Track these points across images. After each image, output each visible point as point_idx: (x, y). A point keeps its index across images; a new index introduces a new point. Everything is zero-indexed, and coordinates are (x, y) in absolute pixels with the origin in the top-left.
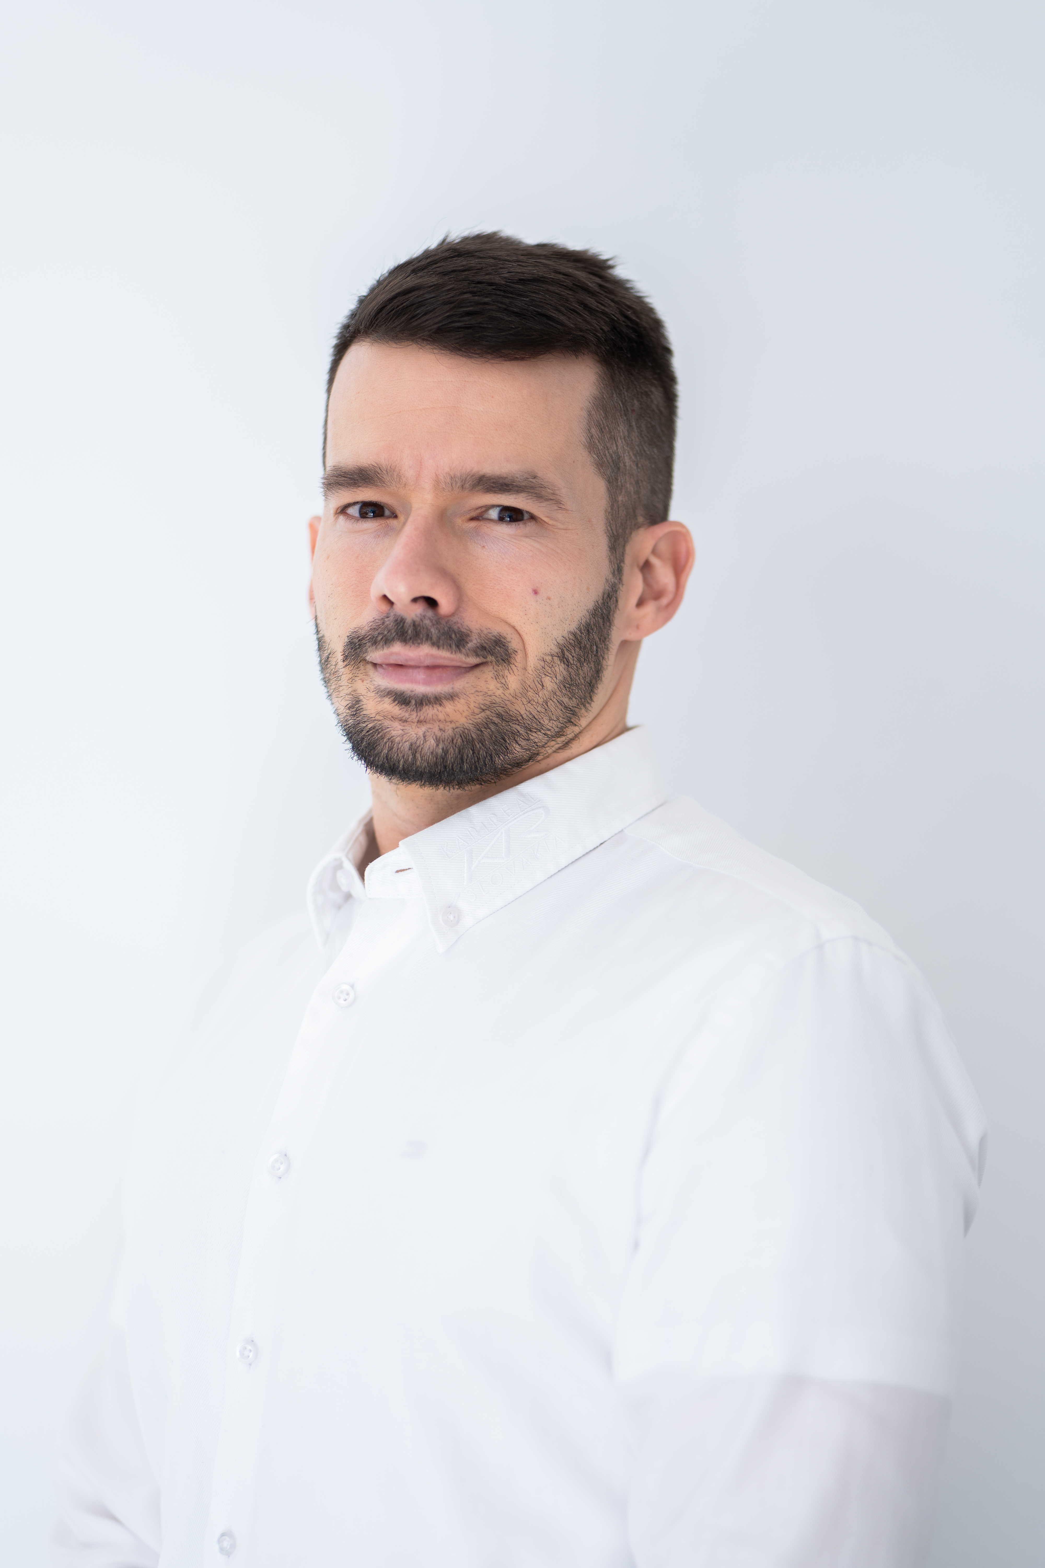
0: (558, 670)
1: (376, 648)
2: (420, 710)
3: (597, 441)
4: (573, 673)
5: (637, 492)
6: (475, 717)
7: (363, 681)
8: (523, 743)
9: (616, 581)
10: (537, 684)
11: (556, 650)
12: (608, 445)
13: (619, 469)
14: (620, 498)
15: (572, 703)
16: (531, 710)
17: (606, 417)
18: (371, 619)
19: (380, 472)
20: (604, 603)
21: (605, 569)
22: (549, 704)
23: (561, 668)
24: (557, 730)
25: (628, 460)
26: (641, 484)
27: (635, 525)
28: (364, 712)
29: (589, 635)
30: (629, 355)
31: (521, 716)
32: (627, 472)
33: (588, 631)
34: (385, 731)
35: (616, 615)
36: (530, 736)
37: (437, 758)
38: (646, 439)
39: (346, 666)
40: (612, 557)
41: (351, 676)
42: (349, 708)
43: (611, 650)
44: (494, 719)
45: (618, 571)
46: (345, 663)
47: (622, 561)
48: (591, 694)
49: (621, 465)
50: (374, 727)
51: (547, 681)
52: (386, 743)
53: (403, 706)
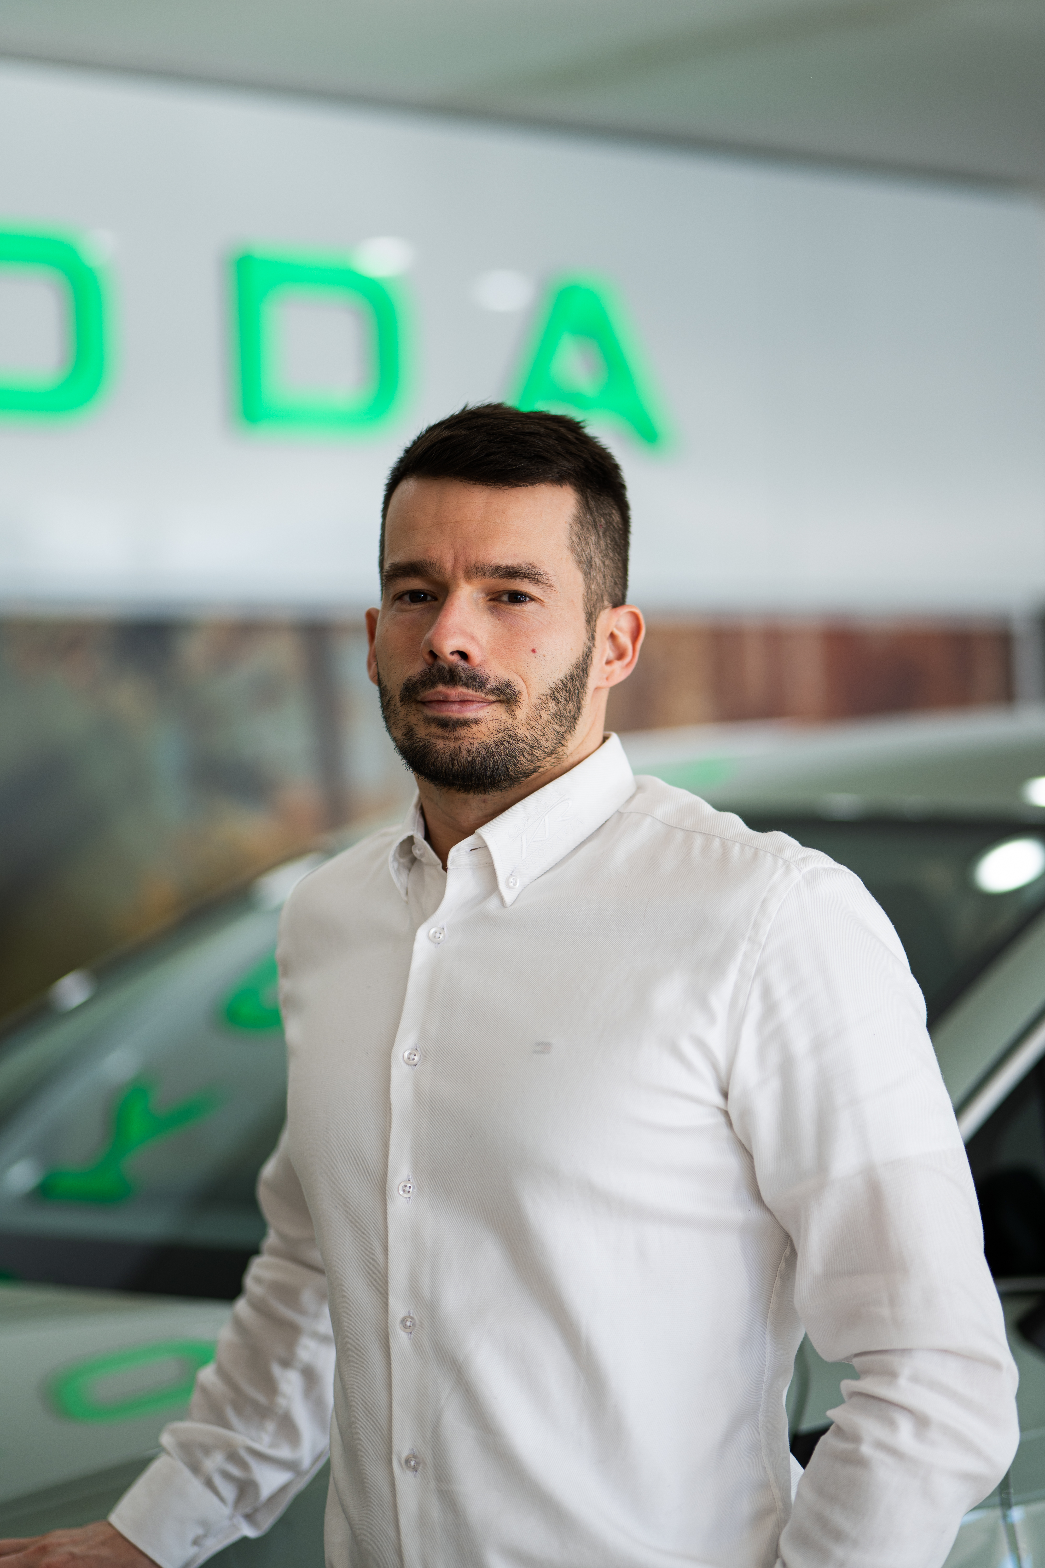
0: (551, 705)
1: (425, 689)
2: (456, 731)
3: (576, 546)
4: (562, 708)
5: (605, 583)
6: (494, 737)
7: (414, 715)
8: (528, 757)
9: (591, 645)
10: (537, 715)
11: (549, 692)
12: (584, 548)
13: (591, 566)
14: (593, 587)
15: (562, 730)
16: (534, 734)
17: (582, 529)
18: (421, 670)
19: (425, 565)
20: (583, 660)
21: (583, 635)
22: (546, 730)
23: (553, 704)
24: (552, 748)
25: (597, 561)
26: (606, 578)
27: (602, 607)
28: (417, 736)
29: (573, 682)
30: (597, 487)
31: (527, 737)
32: (597, 568)
33: (572, 679)
34: (432, 746)
35: (591, 670)
36: (533, 752)
37: (469, 764)
38: (610, 546)
39: (402, 705)
40: (588, 628)
41: (405, 712)
42: (405, 735)
43: (588, 694)
44: (507, 738)
45: (592, 638)
46: (402, 703)
47: (594, 631)
48: (575, 724)
49: (593, 563)
50: (424, 745)
51: (543, 713)
52: (433, 754)
53: (444, 728)
